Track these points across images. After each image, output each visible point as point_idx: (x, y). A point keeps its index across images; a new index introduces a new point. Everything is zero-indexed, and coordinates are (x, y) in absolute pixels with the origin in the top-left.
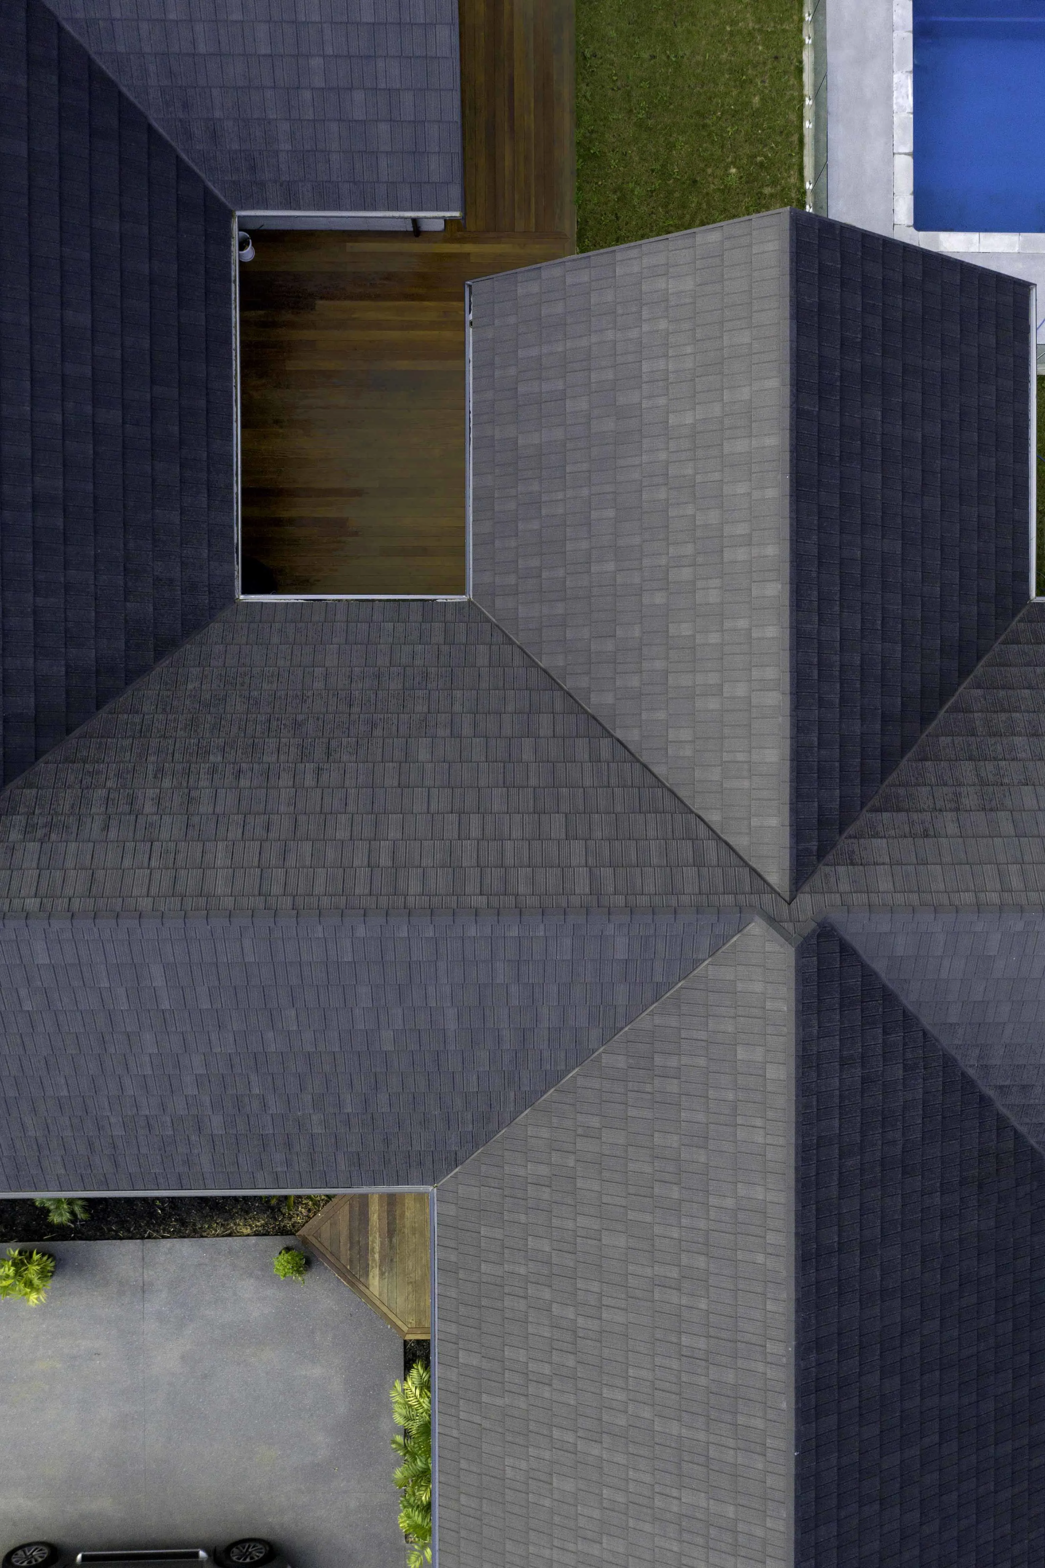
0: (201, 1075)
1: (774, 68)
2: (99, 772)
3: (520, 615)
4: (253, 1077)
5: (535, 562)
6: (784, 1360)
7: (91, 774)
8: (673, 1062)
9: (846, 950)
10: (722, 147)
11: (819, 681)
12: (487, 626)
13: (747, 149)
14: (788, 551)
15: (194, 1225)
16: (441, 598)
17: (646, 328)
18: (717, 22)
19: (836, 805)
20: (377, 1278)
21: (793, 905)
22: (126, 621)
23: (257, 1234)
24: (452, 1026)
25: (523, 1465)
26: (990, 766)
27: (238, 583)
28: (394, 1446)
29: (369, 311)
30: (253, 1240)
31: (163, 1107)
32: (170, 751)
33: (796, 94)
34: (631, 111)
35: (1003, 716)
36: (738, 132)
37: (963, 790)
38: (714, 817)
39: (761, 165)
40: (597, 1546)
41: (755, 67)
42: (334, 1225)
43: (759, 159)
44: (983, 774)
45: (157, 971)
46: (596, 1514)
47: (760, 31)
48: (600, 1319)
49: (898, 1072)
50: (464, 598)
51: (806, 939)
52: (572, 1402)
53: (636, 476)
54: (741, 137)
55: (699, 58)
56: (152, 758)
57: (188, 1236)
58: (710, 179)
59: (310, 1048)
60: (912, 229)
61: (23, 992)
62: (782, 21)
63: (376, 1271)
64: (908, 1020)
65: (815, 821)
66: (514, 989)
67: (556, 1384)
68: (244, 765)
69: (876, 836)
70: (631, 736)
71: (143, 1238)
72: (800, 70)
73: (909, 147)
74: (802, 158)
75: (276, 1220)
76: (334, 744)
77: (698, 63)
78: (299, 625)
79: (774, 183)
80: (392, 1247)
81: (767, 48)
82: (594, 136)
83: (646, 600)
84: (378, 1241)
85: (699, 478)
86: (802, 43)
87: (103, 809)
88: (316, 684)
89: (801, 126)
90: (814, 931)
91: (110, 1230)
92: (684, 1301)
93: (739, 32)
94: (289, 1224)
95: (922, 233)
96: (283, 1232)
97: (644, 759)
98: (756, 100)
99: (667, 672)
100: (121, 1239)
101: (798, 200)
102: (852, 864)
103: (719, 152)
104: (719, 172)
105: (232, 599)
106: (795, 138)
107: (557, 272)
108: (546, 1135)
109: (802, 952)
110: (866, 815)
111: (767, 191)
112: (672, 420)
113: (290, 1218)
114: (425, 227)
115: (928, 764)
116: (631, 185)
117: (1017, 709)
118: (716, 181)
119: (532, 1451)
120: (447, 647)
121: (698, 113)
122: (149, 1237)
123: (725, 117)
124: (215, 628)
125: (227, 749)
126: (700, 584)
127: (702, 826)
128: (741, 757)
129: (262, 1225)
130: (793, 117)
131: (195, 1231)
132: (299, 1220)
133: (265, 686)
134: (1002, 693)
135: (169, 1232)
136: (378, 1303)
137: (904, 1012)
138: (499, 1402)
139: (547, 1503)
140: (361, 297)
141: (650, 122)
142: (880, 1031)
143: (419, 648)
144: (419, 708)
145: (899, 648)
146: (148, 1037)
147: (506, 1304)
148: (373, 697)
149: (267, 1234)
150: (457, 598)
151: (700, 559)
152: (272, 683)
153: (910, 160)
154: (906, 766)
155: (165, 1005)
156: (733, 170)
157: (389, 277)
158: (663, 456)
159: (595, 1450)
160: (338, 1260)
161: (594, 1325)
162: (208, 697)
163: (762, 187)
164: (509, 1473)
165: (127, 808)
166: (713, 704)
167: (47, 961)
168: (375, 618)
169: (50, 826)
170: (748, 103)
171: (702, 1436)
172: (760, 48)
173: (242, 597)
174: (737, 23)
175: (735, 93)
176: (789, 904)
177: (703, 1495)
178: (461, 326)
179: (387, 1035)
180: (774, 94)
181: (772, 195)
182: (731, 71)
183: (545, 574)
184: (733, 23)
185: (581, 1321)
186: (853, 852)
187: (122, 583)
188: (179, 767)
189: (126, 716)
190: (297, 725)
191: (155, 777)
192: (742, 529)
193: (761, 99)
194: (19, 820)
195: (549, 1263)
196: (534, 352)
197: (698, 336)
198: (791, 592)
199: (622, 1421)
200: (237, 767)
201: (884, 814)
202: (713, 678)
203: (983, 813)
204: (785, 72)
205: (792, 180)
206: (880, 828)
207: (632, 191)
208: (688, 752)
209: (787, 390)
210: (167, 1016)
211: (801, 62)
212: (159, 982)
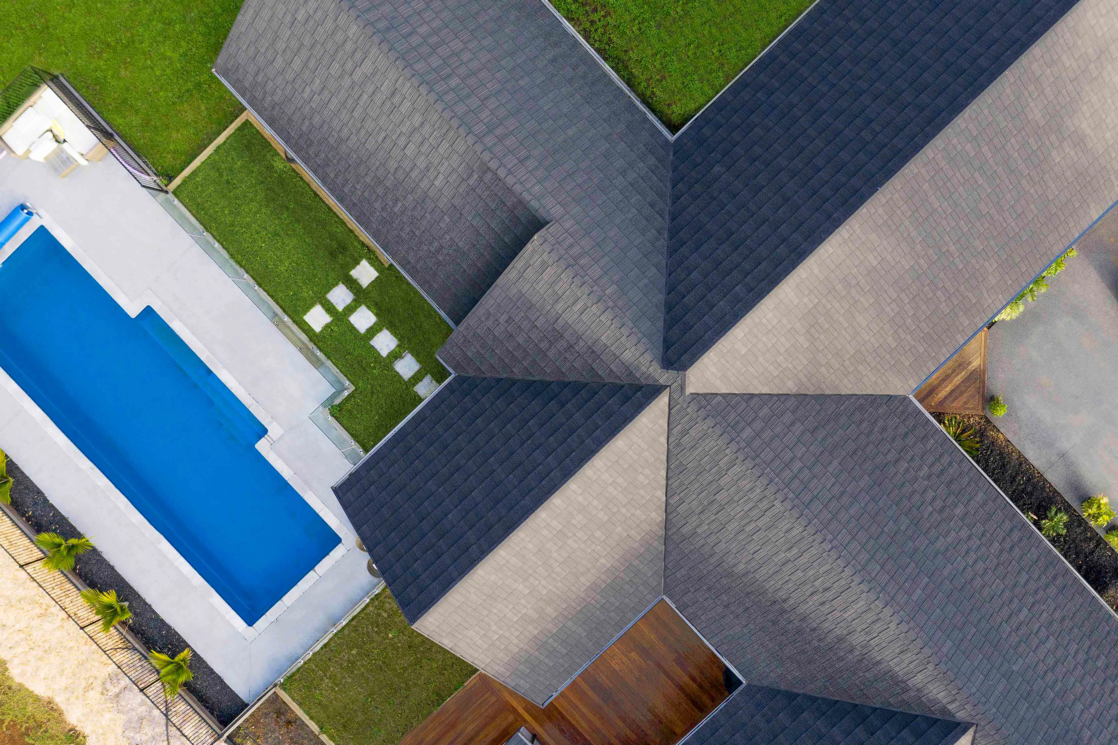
0: (943, 537)
1: (335, 657)
2: (861, 682)
3: (652, 573)
4: (926, 516)
5: (627, 587)
6: (847, 227)
7: (864, 684)
8: (771, 368)
9: (667, 344)
10: (385, 648)
11: (574, 451)
12: (668, 580)
13: (376, 638)
14: (538, 510)
15: (1017, 459)
16: (673, 606)
17: (501, 632)
18: (338, 695)
19: (615, 398)
20: (973, 365)
21: (669, 384)
22: (794, 720)
23: (998, 431)
24: (835, 463)
25: (986, 264)
26: (542, 345)
27: (740, 688)
28: (1035, 298)
29: (583, 726)
30: (1002, 430)
31: (969, 537)
32: (828, 662)
33: (336, 639)
34: (406, 697)
35: (515, 353)
36: (373, 648)
37: (561, 349)
38: (663, 440)
39: (377, 626)
40: (991, 212)
41: (341, 665)
42: (965, 403)
43: (376, 629)
44: (547, 345)
45: (915, 598)
46: (978, 224)
47: (325, 675)
48: (898, 296)
49: (694, 275)
50: (664, 597)
51: (678, 370)
52: (942, 273)
53: (559, 584)
54: (374, 645)
55: (359, 689)
56: (837, 666)
57: (1024, 457)
58: (402, 641)
59: (894, 507)
60: (343, 541)
61: (969, 637)
62: (313, 670)
63: (970, 367)
64: (670, 289)
65: (629, 403)
66: (799, 455)
67: (941, 285)
68: (808, 630)
69: (611, 370)
70: (661, 494)
71: (1041, 475)
72: (325, 645)
73: (312, 573)
74: (359, 613)
75: (985, 428)
76: (768, 604)
77: (362, 688)
78: (735, 652)
79: (379, 615)
80: (954, 371)
81: (329, 667)
82: (429, 703)
83: (604, 538)
84: (956, 379)
85: (540, 563)
86: (315, 654)
87: (873, 669)
88: (752, 628)
89: (347, 625)
90: (672, 369)
91: (1050, 491)
92: (860, 277)
93: (334, 683)
94: (983, 421)
95: (341, 536)
96: (988, 421)
97: (664, 482)
98: (354, 652)
99: (624, 506)
100: (1050, 484)
101: (377, 599)
102: (631, 372)
103: (389, 647)
104: (396, 640)
105: (749, 685)
106: (353, 623)
107: (508, 681)
108: (846, 380)
109: (685, 368)
110: (607, 380)
111: (385, 615)
112: (527, 592)
113: (979, 423)
114: (530, 735)
115: (563, 370)
116: (435, 670)
117: (508, 350)
118: (401, 638)
119: (978, 267)
120: (691, 589)
121: (381, 670)
122: (1039, 473)
123: (373, 658)
124: (765, 683)
125: (808, 642)
126: (579, 526)
127: (670, 441)
128: (631, 453)
129: (993, 431)
130: (346, 632)
131: (1020, 457)
132: (977, 418)
133: (771, 646)
134: (507, 360)
135: (1030, 467)
136: (982, 355)
137: (669, 293)
138: (970, 295)
139: (992, 243)
140: (581, 734)
141: (403, 686)
142: (685, 299)
143: (701, 600)
144: (725, 582)
145: (530, 423)
146: (946, 572)
147: (928, 330)
148: (737, 602)
149: (994, 426)
150: (667, 600)
151: (570, 534)
152: (767, 645)
153: (317, 568)
154: (572, 377)
155: (926, 580)
156: (390, 635)
157: (562, 731)
158: (543, 582)
159: (952, 248)
160: (979, 387)
161: (903, 296)
162: (795, 664)
163: (386, 618)
164: (995, 265)
165: (864, 661)
166: (620, 480)
167: (948, 641)
168: (704, 626)
169: (897, 684)
170: (358, 654)
171: (907, 223)
172: (332, 669)
173: (744, 682)
174: (332, 687)
175: (359, 663)
176: (670, 386)
177: (930, 200)
178: (562, 694)
179: (862, 484)
180: (344, 647)
181: (385, 612)
182: (352, 673)
183: (628, 579)
184: (333, 689)
185: (906, 301)
186: (627, 375)
187: (781, 735)
188: (831, 654)
189: (831, 689)
190: (774, 623)
191: (843, 660)
192: (545, 532)
193: (352, 650)
194: (905, 697)
195: (895, 332)
196: (547, 661)
197: (487, 612)
198: (552, 494)
199: (931, 251)
200: (811, 632)
201: (600, 374)
202: (611, 489)
203: (564, 335)
204: (332, 651)
205: (371, 609)
206: (607, 371)
207: (437, 668)
208: (647, 471)
209: (478, 566)
210: (929, 575)
211: (322, 648)
212: (919, 592)
